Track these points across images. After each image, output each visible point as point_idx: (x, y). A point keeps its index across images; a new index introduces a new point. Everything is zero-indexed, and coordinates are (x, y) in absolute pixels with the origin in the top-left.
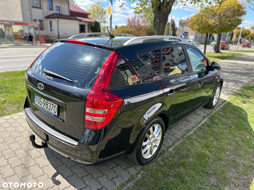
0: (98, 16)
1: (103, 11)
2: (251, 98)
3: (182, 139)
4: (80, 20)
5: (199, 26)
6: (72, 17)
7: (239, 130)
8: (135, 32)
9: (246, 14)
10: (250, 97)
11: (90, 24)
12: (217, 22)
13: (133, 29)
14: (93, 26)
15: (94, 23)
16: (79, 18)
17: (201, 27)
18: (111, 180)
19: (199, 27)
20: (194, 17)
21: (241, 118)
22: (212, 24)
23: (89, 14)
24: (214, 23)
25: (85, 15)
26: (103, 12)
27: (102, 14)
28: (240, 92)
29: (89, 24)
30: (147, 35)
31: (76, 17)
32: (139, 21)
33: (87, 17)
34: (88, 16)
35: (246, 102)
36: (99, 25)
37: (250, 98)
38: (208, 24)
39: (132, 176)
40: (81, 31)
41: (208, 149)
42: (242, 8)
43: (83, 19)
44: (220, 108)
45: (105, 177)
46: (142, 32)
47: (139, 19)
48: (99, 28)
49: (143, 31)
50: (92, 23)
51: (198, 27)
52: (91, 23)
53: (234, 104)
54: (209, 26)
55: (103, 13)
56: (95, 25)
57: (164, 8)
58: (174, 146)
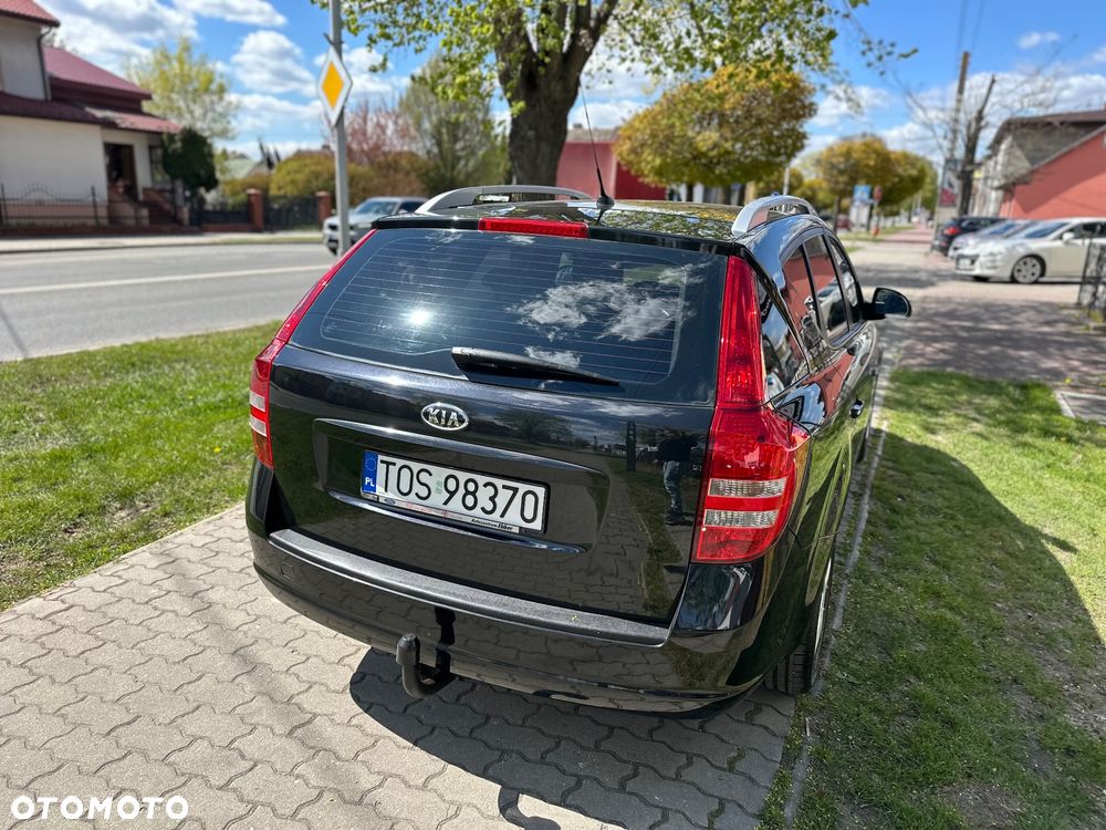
0: (188, 107)
1: (210, 81)
2: (946, 413)
3: (845, 582)
4: (109, 125)
5: (661, 155)
6: (66, 110)
7: (984, 524)
8: (372, 179)
9: (815, 111)
10: (940, 409)
11: (162, 140)
12: (727, 140)
13: (359, 164)
14: (174, 151)
15: (177, 138)
16: (99, 114)
17: (669, 160)
18: (731, 769)
19: (664, 160)
20: (641, 122)
21: (963, 483)
22: (709, 150)
23: (148, 97)
24: (715, 146)
25: (130, 101)
26: (214, 87)
27: (207, 98)
28: (898, 396)
29: (156, 142)
30: (424, 190)
31: (82, 108)
32: (383, 128)
33: (138, 111)
34: (146, 106)
35: (937, 427)
36: (206, 150)
37: (941, 412)
38: (696, 149)
39: (788, 740)
40: (114, 174)
41: (942, 603)
42: (802, 91)
43: (124, 120)
44: (879, 456)
45: (699, 764)
46: (400, 176)
47: (383, 121)
48: (209, 160)
49: (408, 173)
50: (171, 137)
51: (658, 161)
52: (165, 137)
53: (909, 440)
54: (698, 156)
55: (213, 93)
56: (183, 147)
57: (553, 84)
58: (840, 611)
